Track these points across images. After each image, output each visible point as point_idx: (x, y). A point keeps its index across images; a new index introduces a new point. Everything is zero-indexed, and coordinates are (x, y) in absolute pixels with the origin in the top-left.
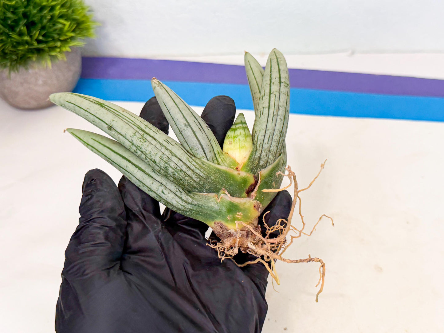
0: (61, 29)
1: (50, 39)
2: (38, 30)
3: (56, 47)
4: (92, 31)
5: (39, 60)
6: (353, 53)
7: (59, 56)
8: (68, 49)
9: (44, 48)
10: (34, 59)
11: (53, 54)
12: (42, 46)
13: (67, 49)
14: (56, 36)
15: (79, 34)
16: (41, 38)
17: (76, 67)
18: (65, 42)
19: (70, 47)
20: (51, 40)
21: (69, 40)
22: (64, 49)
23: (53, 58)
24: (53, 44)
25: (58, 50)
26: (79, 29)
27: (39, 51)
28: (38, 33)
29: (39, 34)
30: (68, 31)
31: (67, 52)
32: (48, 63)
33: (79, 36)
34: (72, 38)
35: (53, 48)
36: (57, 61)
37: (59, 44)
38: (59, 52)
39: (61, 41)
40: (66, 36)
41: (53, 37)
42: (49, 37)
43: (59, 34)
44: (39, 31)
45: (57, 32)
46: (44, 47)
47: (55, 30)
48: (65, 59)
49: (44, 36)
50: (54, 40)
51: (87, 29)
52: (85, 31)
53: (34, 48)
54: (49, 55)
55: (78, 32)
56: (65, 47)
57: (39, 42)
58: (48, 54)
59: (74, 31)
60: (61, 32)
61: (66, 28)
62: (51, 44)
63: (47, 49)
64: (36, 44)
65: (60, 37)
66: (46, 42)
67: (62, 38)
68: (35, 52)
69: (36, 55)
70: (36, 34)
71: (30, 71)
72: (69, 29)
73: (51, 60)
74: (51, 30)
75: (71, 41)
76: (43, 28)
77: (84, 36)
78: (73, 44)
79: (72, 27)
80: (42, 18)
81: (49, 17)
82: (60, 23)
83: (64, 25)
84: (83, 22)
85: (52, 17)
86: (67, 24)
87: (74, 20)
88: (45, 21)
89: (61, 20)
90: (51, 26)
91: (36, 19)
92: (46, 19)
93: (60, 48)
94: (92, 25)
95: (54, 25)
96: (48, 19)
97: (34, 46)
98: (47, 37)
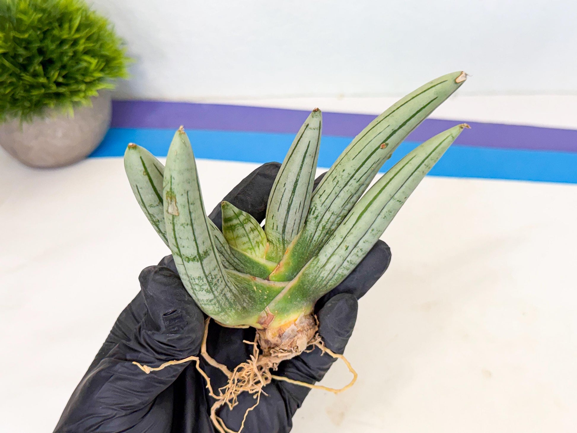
0: (86, 69)
1: (72, 82)
2: (58, 70)
3: (80, 91)
4: (125, 70)
5: (58, 107)
7: (84, 102)
8: (95, 94)
10: (52, 106)
11: (76, 99)
12: (62, 90)
13: (93, 93)
14: (80, 77)
15: (108, 74)
16: (61, 80)
18: (91, 84)
19: (98, 91)
21: (96, 82)
22: (90, 94)
23: (75, 104)
24: (76, 87)
25: (82, 95)
26: (109, 67)
27: (58, 96)
28: (57, 74)
29: (59, 75)
30: (95, 70)
31: (94, 97)
32: (70, 111)
33: (110, 77)
34: (99, 79)
35: (75, 93)
36: (81, 109)
37: (83, 87)
38: (85, 97)
39: (86, 83)
40: (93, 77)
41: (75, 79)
42: (72, 78)
43: (83, 75)
44: (58, 72)
45: (82, 72)
46: (65, 92)
47: (79, 70)
48: (92, 106)
49: (64, 77)
50: (77, 82)
51: (119, 67)
52: (116, 70)
53: (52, 93)
54: (72, 102)
55: (107, 72)
56: (91, 91)
57: (58, 84)
58: (69, 100)
59: (102, 70)
60: (86, 72)
61: (93, 67)
62: (74, 87)
64: (54, 88)
65: (85, 78)
66: (67, 85)
67: (88, 80)
68: (53, 96)
69: (55, 101)
70: (55, 75)
71: (48, 121)
72: (96, 68)
73: (74, 107)
74: (75, 69)
75: (98, 83)
76: (64, 67)
77: (116, 76)
78: (101, 86)
79: (100, 65)
80: (62, 54)
81: (71, 54)
82: (86, 61)
83: (90, 63)
84: (114, 59)
85: (75, 53)
86: (94, 62)
87: (102, 56)
88: (66, 59)
89: (87, 58)
90: (74, 65)
91: (54, 56)
92: (67, 56)
93: (85, 92)
94: (125, 62)
95: (77, 63)
96: (69, 56)
97: (51, 90)
98: (68, 79)
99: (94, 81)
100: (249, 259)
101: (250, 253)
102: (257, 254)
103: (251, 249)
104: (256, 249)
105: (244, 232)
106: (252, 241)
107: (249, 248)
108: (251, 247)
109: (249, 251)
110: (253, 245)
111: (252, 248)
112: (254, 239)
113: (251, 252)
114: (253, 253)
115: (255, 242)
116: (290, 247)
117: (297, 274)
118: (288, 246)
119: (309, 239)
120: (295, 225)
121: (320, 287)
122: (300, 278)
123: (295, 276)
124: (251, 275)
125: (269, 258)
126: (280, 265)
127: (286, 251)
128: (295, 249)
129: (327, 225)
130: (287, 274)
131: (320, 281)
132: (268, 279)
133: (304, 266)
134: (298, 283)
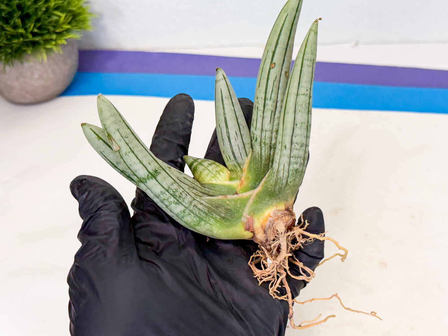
0: (57, 22)
1: (46, 32)
2: (34, 23)
3: (52, 40)
4: (88, 24)
5: (34, 53)
6: (357, 44)
7: (55, 48)
8: (64, 42)
9: (39, 41)
10: (29, 52)
11: (49, 46)
12: (37, 39)
14: (51, 29)
15: (75, 26)
16: (36, 30)
17: (73, 61)
18: (60, 34)
19: (66, 40)
21: (65, 33)
22: (59, 42)
23: (49, 51)
24: (48, 37)
25: (53, 43)
26: (75, 21)
27: (34, 44)
29: (34, 27)
30: (64, 23)
31: (63, 45)
32: (43, 56)
33: (76, 29)
34: (68, 31)
35: (47, 41)
36: (52, 55)
37: (54, 36)
38: (55, 45)
39: (57, 33)
40: (62, 28)
41: (48, 30)
42: (45, 29)
43: (54, 27)
47: (51, 22)
48: (61, 52)
49: (39, 28)
50: (49, 32)
51: (84, 21)
52: (81, 24)
53: (30, 41)
54: (45, 49)
55: (73, 25)
56: (61, 40)
57: (34, 34)
58: (43, 47)
59: (69, 23)
60: (56, 24)
61: (62, 20)
62: (47, 37)
63: (42, 42)
64: (31, 37)
65: (55, 30)
66: (42, 35)
67: (58, 31)
68: (30, 45)
69: (31, 48)
70: (31, 27)
71: (26, 65)
72: (65, 21)
73: (47, 53)
74: (46, 22)
75: (67, 33)
76: (38, 20)
77: (80, 28)
78: (69, 36)
79: (68, 19)
80: (37, 10)
82: (57, 15)
83: (60, 17)
84: (79, 14)
85: (47, 9)
86: (63, 16)
87: (69, 11)
88: (40, 13)
89: (57, 13)
90: (46, 18)
93: (55, 40)
95: (49, 17)
96: (43, 11)
97: (29, 38)
98: (42, 30)
99: (63, 31)
102: (220, 179)
103: (213, 177)
104: (218, 175)
105: (204, 167)
108: (213, 176)
109: (213, 179)
110: (214, 174)
111: (215, 176)
112: (213, 170)
113: (215, 179)
114: (217, 179)
115: (215, 171)
116: (245, 167)
117: (259, 183)
118: (244, 167)
119: (258, 157)
120: (240, 149)
121: (283, 186)
122: (263, 186)
123: (258, 185)
124: (222, 195)
125: (231, 179)
126: (241, 181)
127: (243, 171)
128: (249, 166)
129: (266, 141)
130: (250, 185)
131: (280, 182)
132: (237, 193)
133: (264, 177)
134: (262, 188)
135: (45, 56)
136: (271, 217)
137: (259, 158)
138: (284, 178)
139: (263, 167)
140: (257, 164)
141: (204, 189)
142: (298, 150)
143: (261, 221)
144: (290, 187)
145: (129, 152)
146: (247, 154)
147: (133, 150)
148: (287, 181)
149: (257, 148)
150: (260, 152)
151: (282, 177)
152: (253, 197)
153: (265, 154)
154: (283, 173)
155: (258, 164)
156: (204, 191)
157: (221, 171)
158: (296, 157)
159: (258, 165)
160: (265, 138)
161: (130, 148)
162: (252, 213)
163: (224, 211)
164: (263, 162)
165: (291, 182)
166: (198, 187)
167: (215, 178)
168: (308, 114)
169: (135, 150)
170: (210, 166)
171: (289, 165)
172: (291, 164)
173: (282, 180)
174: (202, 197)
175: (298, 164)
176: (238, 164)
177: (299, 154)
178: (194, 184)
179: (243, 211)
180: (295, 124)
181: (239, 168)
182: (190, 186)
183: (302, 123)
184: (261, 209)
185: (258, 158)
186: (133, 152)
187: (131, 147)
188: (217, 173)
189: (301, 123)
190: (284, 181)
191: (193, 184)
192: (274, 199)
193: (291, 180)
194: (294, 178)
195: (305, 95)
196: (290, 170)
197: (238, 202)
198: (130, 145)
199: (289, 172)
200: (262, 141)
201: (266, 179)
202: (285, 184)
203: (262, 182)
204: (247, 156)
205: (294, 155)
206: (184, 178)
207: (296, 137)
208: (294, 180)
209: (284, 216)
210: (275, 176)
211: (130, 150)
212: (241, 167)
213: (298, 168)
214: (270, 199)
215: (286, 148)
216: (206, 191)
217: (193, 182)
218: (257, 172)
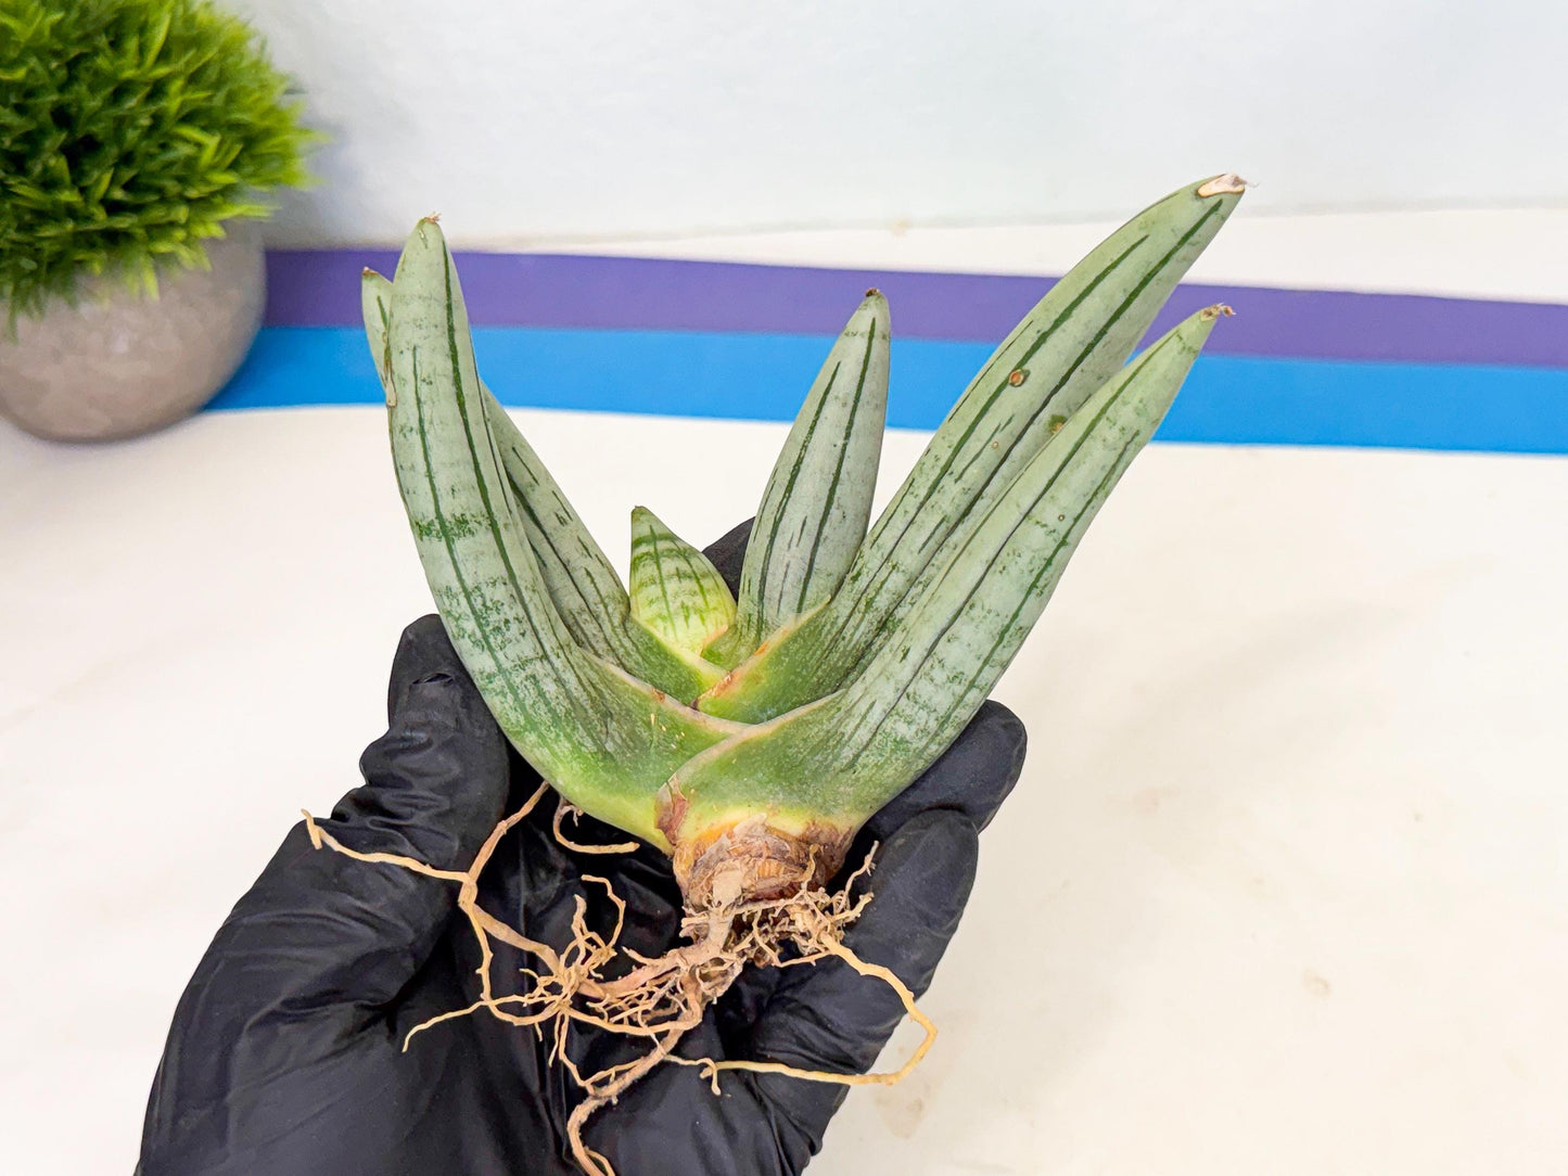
0: (190, 163)
1: (153, 198)
2: (110, 167)
3: (173, 224)
4: (299, 164)
5: (110, 267)
7: (184, 254)
8: (216, 231)
9: (130, 230)
10: (97, 267)
11: (163, 247)
12: (123, 222)
13: (211, 228)
14: (172, 187)
15: (253, 175)
16: (118, 194)
18: (203, 204)
19: (223, 223)
20: (156, 202)
21: (218, 200)
22: (200, 231)
23: (163, 261)
24: (163, 214)
25: (180, 234)
26: (253, 157)
27: (114, 239)
28: (107, 178)
29: (113, 182)
30: (213, 167)
31: (213, 240)
32: (146, 281)
33: (254, 184)
34: (227, 192)
35: (159, 230)
36: (177, 274)
37: (182, 213)
38: (185, 242)
39: (189, 201)
40: (208, 183)
41: (160, 191)
42: (149, 189)
43: (181, 180)
44: (112, 171)
45: (176, 170)
46: (132, 225)
47: (170, 165)
48: (207, 265)
49: (127, 187)
50: (164, 200)
51: (284, 157)
52: (275, 164)
53: (98, 230)
54: (151, 254)
55: (249, 169)
56: (204, 223)
57: (113, 208)
58: (143, 248)
59: (234, 166)
60: (188, 171)
61: (207, 157)
62: (157, 214)
63: (140, 232)
64: (100, 214)
65: (185, 189)
66: (137, 209)
67: (193, 193)
68: (99, 241)
69: (104, 255)
70: (102, 181)
71: (85, 309)
72: (217, 159)
73: (156, 269)
74: (154, 166)
75: (225, 202)
76: (127, 159)
77: (273, 182)
78: (231, 212)
79: (227, 153)
80: (121, 123)
81: (145, 122)
82: (186, 140)
83: (199, 145)
84: (268, 133)
85: (157, 119)
86: (211, 142)
87: (235, 126)
88: (132, 135)
89: (188, 131)
90: (154, 150)
91: (98, 129)
92: (136, 128)
93: (186, 226)
94: (300, 143)
95: (164, 147)
96: (142, 127)
97: (93, 222)
98: (140, 191)
99: (213, 194)
100: (658, 645)
101: (662, 629)
102: (680, 635)
103: (663, 618)
104: (680, 622)
106: (669, 598)
107: (660, 616)
108: (665, 613)
109: (659, 622)
110: (672, 610)
111: (667, 618)
112: (676, 595)
113: (665, 628)
114: (670, 630)
115: (678, 603)
116: (774, 640)
117: (779, 713)
118: (769, 638)
119: (829, 632)
120: (789, 579)
121: (837, 765)
122: (783, 727)
123: (769, 718)
124: (655, 686)
125: (710, 654)
126: (732, 677)
127: (760, 649)
128: (785, 647)
129: (878, 598)
130: (745, 703)
131: (835, 747)
132: (695, 708)
133: (808, 702)
134: (771, 735)
135: (150, 281)
136: (730, 836)
137: (830, 637)
138: (851, 744)
139: (824, 671)
140: (811, 652)
141: (621, 637)
142: (936, 685)
143: (705, 827)
144: (857, 780)
145: (412, 430)
146: (804, 605)
147: (426, 426)
148: (857, 756)
149: (844, 604)
150: (841, 622)
151: (846, 738)
152: (726, 745)
153: (852, 635)
154: (858, 727)
155: (814, 654)
156: (615, 643)
157: (699, 611)
158: (916, 702)
159: (811, 658)
160: (881, 587)
161: (421, 421)
162: (693, 791)
163: (624, 736)
164: (835, 656)
165: (865, 766)
166: (610, 621)
167: (669, 624)
168: (1029, 593)
169: (432, 432)
170: (676, 578)
171: (888, 715)
172: (894, 712)
173: (844, 746)
174: (599, 656)
175: (914, 728)
176: (760, 620)
177: (930, 700)
178: (606, 607)
179: (676, 769)
180: (970, 602)
181: (753, 634)
182: (592, 607)
183: (989, 611)
184: (724, 797)
185: (826, 635)
186: (423, 433)
187: (426, 419)
188: (681, 610)
189: (987, 608)
190: (848, 753)
191: (601, 606)
192: (783, 788)
193: (871, 760)
194: (882, 760)
195: (1045, 529)
196: (880, 731)
197: (679, 734)
198: (426, 409)
199: (874, 735)
200: (868, 591)
201: (809, 714)
202: (845, 762)
203: (790, 716)
204: (799, 610)
205: (915, 693)
206: (588, 574)
207: (949, 641)
208: (879, 767)
209: (768, 857)
210: (835, 720)
211: (416, 425)
212: (763, 633)
213: (908, 738)
214: (770, 781)
215: (904, 657)
216: (622, 645)
217: (606, 601)
218: (792, 677)
